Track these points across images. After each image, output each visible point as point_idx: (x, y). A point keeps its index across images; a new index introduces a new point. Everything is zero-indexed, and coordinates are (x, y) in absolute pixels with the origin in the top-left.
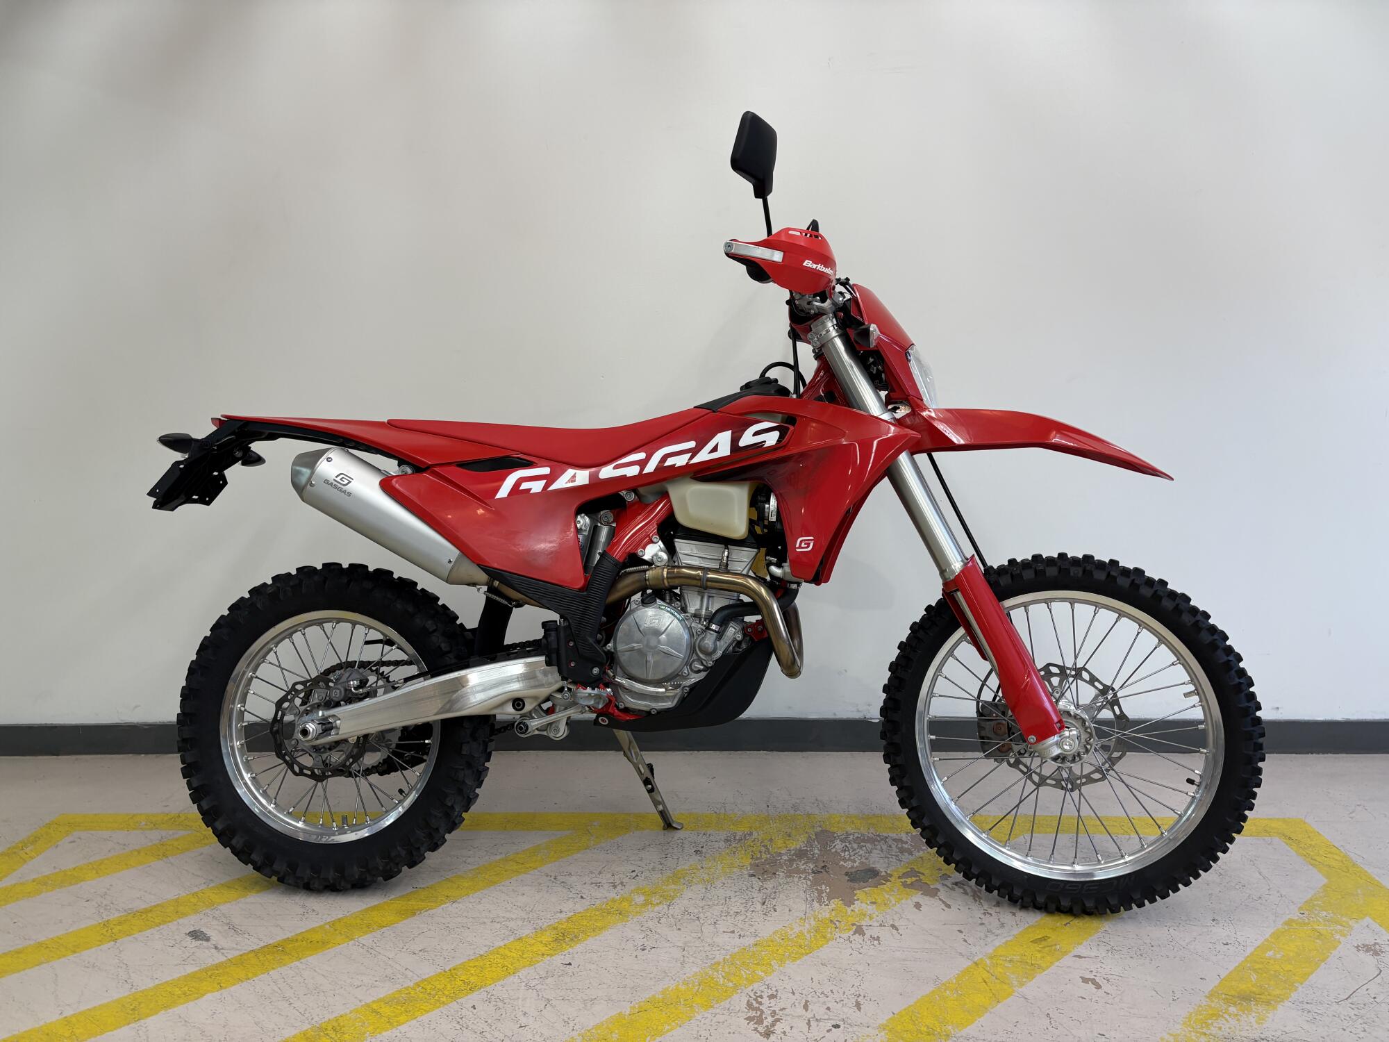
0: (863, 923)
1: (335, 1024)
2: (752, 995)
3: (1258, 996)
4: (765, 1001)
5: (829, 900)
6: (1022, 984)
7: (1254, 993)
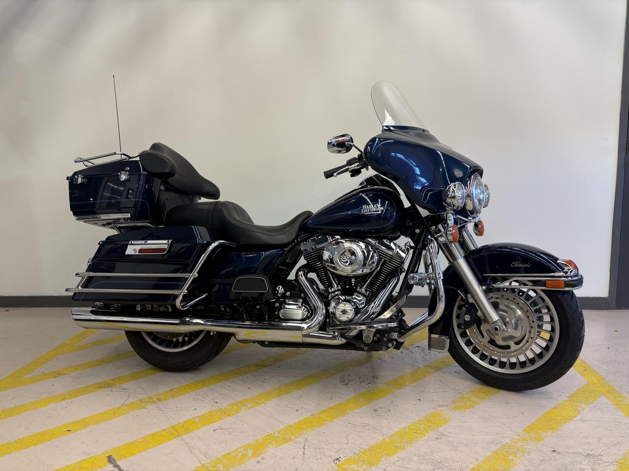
2: (342, 375)
4: (346, 377)
6: (434, 373)
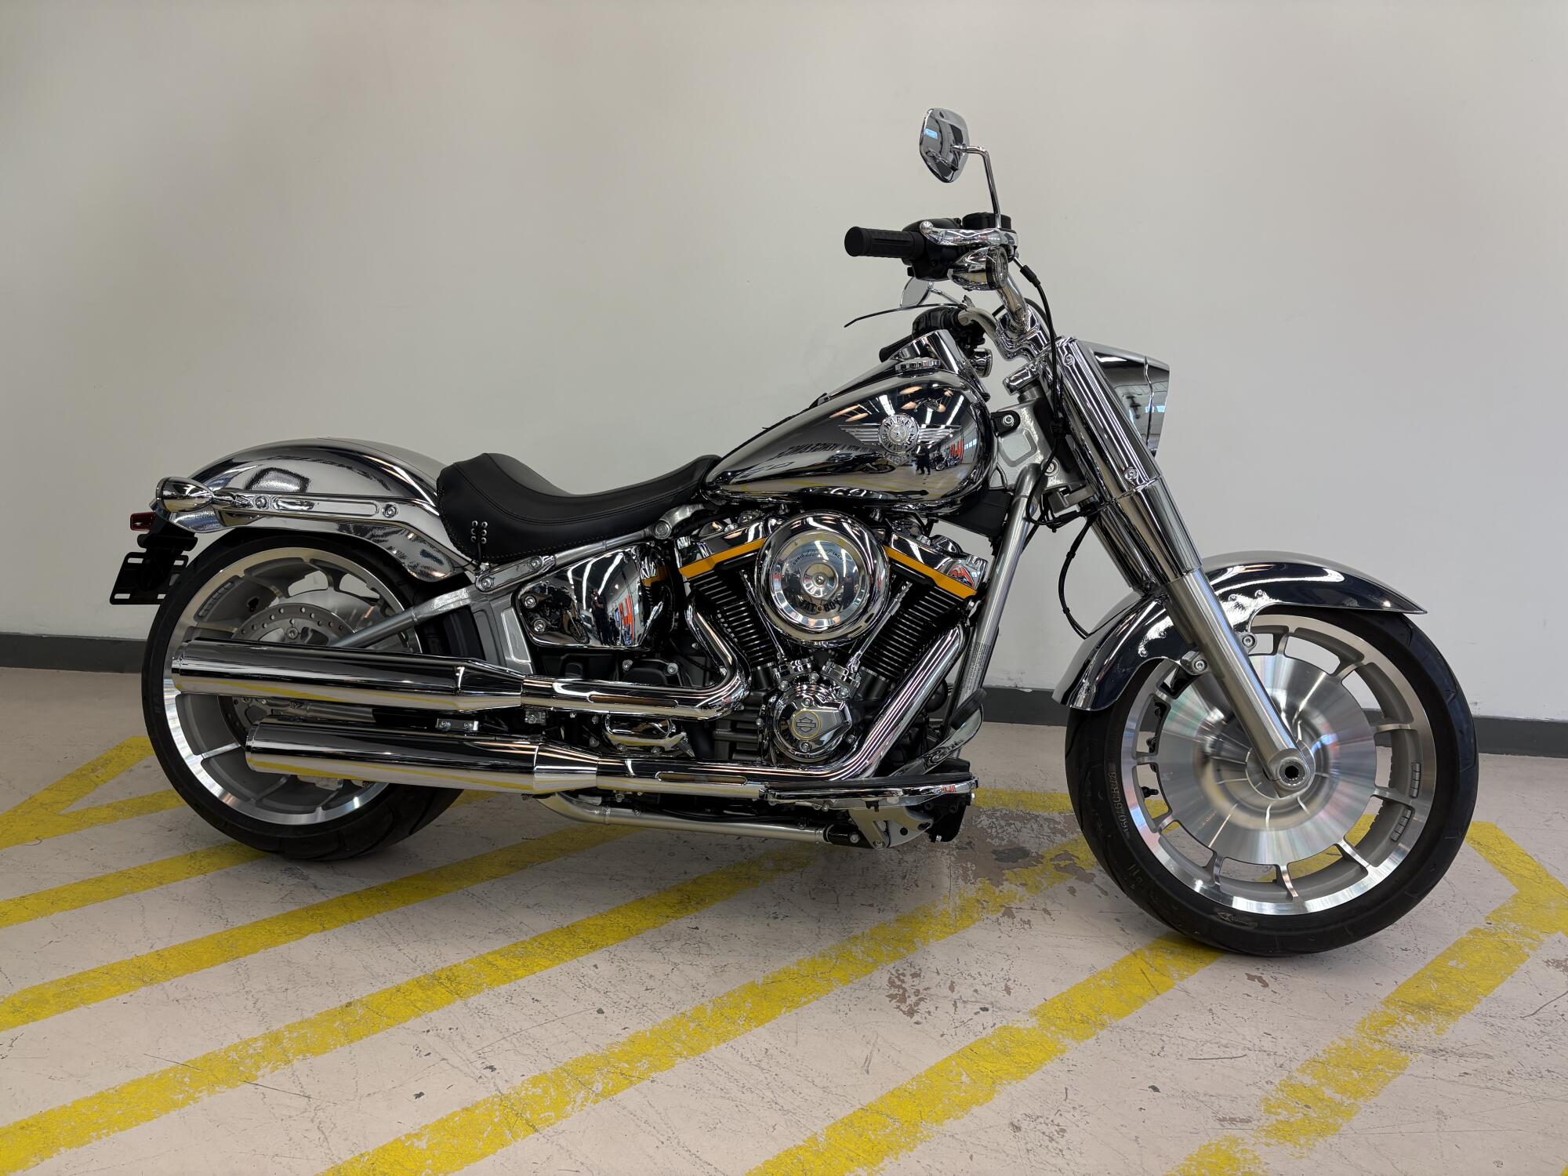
0: (1013, 905)
1: (448, 973)
3: (1437, 1006)
5: (975, 878)
7: (1433, 1002)
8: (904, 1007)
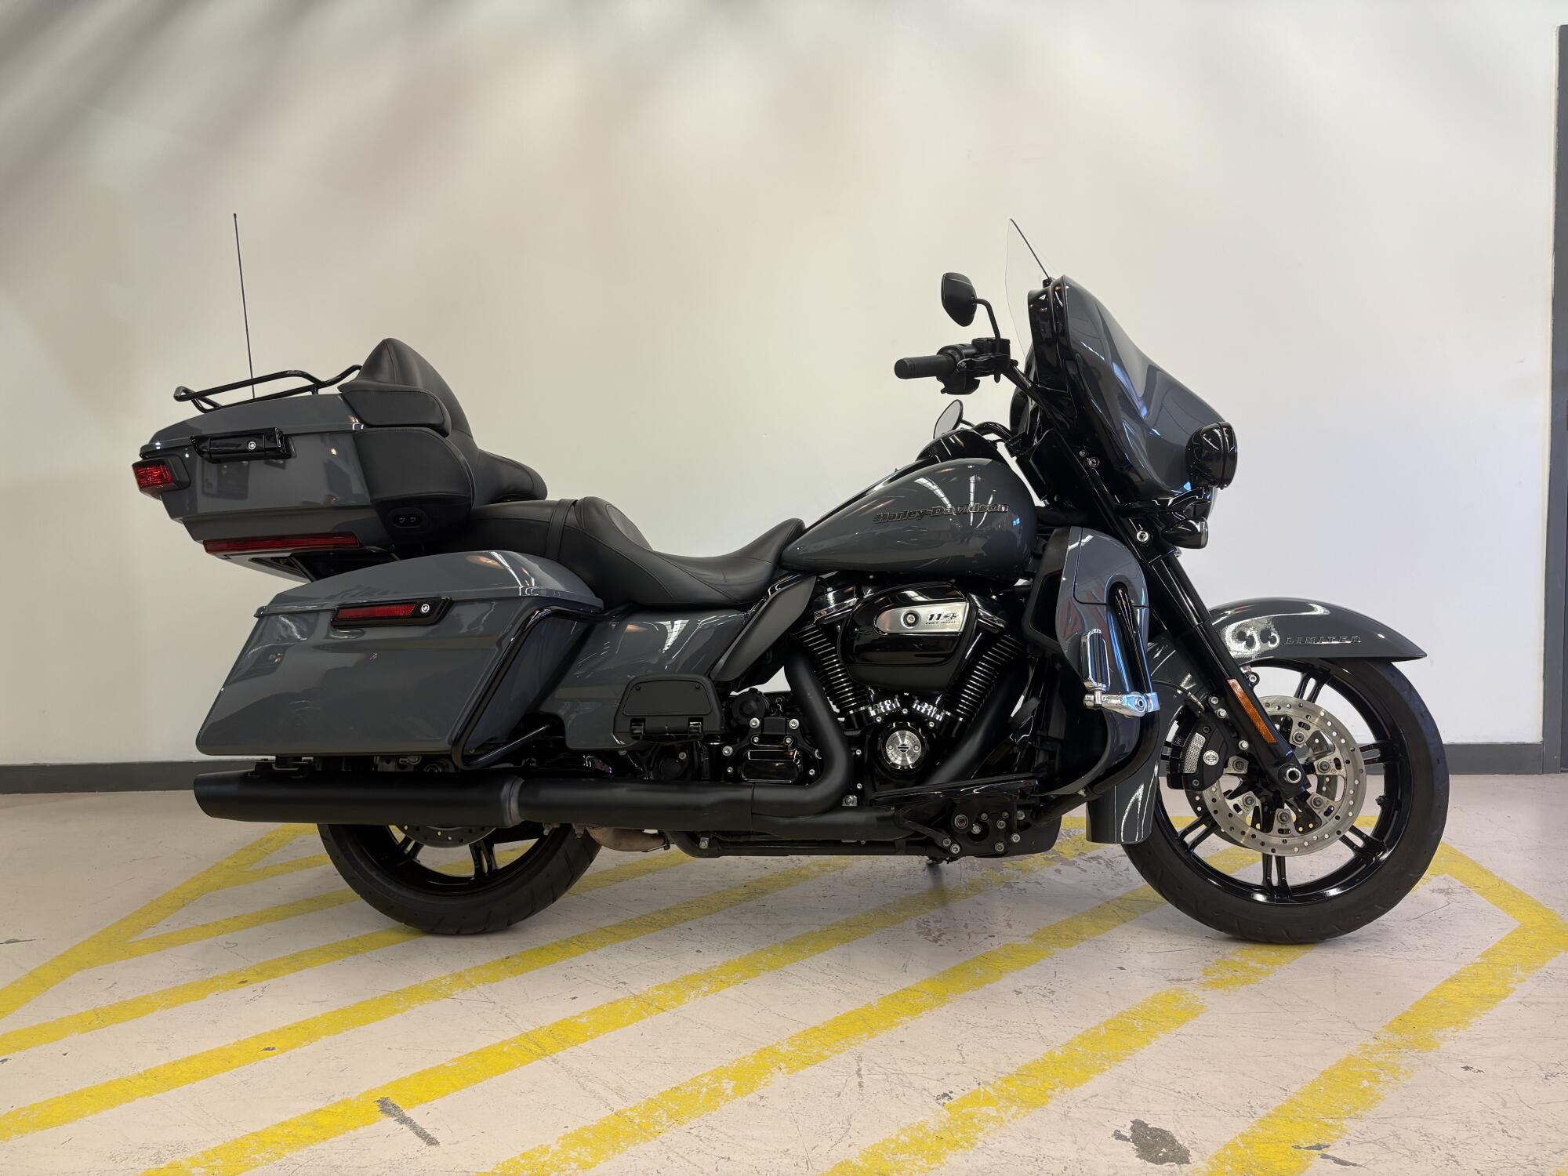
8: (930, 938)
